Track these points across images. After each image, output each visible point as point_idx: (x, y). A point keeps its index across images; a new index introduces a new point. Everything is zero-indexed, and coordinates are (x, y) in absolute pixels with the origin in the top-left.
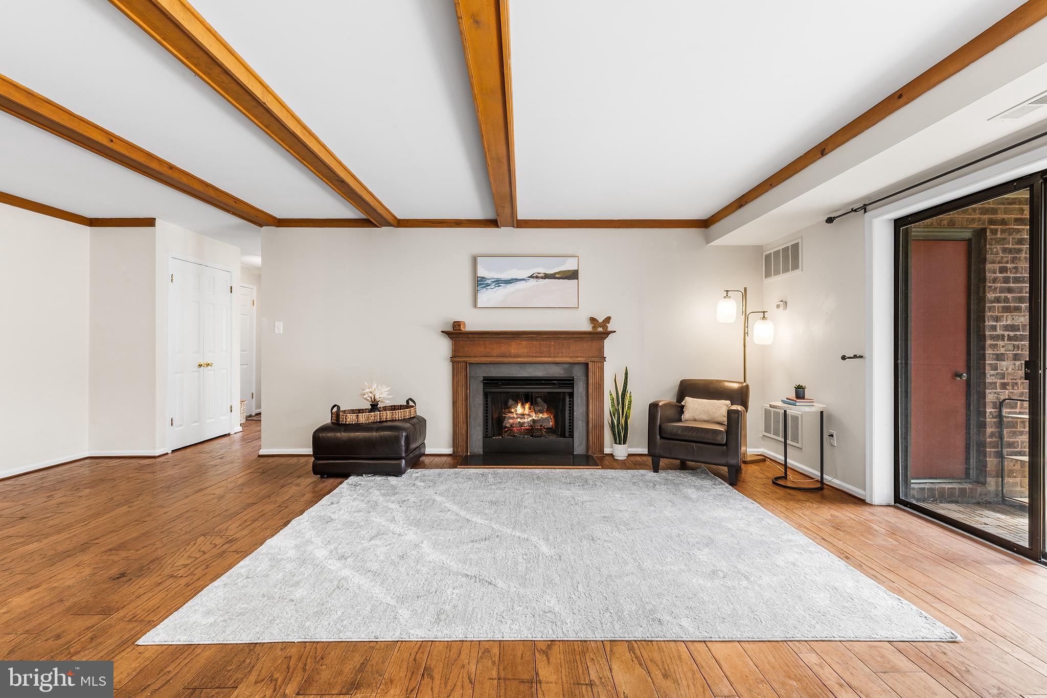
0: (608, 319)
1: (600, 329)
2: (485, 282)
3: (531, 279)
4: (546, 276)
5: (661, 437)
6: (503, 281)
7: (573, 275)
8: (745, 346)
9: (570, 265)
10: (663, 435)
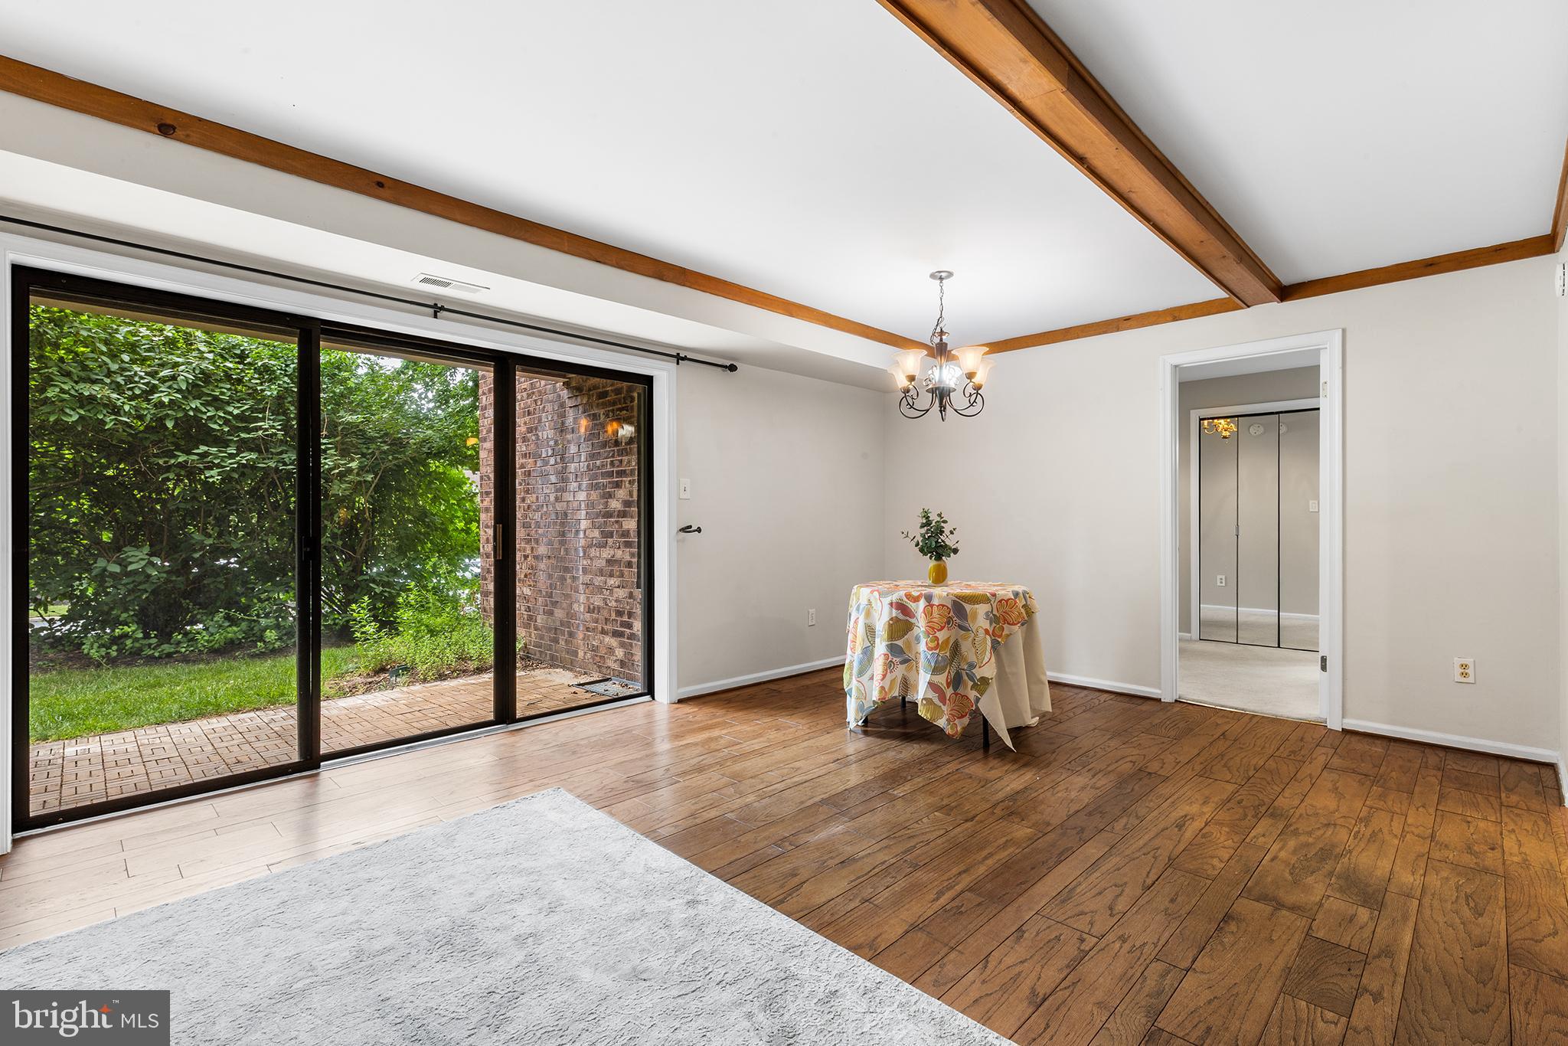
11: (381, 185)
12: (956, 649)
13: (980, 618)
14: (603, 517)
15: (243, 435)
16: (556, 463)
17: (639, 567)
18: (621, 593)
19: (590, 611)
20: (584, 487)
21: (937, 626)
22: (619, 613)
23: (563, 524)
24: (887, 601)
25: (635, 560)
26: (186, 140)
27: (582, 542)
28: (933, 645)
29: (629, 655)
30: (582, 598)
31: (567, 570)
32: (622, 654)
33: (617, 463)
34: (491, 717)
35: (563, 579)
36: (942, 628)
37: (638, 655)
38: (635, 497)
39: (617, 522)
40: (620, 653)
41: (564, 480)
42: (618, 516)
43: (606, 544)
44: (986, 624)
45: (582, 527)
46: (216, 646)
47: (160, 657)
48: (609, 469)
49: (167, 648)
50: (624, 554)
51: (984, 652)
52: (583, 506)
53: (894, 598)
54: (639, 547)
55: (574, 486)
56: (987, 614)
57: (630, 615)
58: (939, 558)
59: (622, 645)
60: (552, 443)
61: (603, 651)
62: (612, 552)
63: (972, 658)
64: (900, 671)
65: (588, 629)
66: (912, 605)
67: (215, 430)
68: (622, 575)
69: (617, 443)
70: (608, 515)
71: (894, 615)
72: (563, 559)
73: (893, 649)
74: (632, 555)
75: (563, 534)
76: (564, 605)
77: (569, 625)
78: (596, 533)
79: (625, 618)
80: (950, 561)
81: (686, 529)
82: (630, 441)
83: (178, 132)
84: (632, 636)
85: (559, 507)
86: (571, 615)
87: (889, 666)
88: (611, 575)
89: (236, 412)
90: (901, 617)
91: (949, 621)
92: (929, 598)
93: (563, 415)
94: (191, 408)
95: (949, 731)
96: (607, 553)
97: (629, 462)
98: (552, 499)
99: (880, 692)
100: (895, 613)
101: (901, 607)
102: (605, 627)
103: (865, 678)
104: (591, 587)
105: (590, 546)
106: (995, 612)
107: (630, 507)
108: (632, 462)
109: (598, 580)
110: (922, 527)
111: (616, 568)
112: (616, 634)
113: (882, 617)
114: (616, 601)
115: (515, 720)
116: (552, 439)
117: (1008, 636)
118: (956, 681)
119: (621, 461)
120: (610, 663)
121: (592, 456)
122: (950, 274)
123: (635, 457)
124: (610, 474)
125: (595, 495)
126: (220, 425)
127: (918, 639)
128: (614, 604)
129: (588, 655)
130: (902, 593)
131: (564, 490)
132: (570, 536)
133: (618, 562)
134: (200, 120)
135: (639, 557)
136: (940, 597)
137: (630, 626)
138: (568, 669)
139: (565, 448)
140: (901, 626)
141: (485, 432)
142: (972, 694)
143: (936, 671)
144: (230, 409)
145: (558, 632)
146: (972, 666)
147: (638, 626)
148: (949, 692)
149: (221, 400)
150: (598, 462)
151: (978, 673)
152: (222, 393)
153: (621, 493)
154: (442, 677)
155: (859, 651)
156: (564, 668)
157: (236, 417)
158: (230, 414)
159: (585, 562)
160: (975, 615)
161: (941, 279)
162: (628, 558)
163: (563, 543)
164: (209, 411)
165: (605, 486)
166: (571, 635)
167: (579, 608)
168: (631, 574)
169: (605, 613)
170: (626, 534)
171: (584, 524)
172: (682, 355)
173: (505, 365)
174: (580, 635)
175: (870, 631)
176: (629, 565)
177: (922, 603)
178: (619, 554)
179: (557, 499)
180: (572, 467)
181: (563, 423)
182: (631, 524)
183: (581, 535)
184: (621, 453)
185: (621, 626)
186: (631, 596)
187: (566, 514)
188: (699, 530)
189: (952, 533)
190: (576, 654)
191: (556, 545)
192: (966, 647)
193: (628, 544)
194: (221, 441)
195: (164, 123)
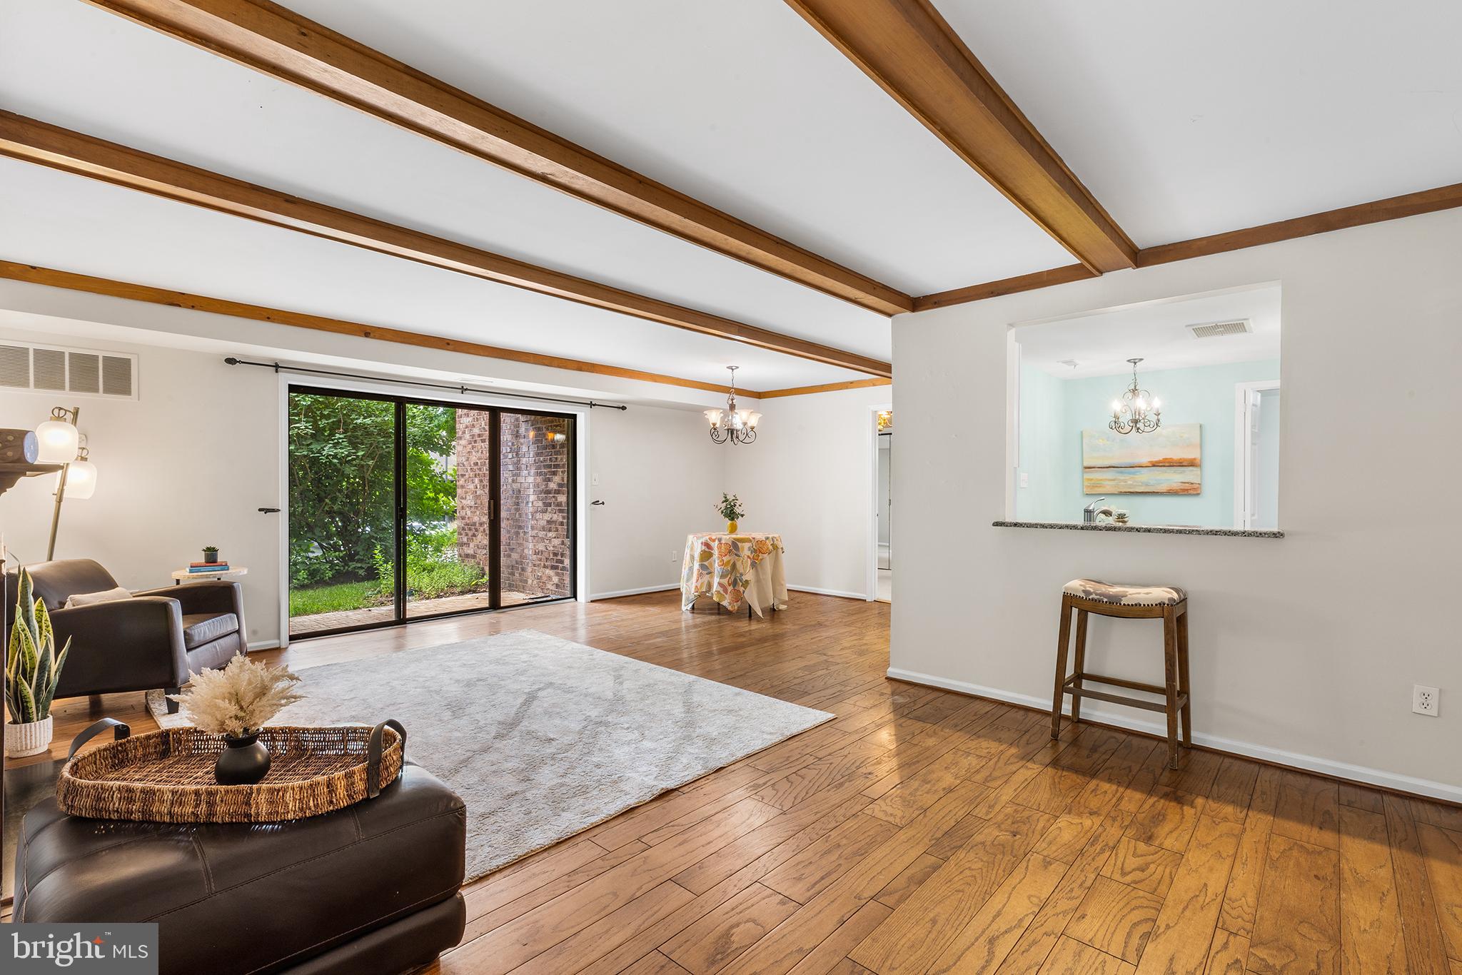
5: (188, 650)
10: (189, 646)
11: (448, 344)
12: (734, 566)
13: (745, 550)
14: (545, 494)
16: (513, 457)
17: (568, 525)
18: (557, 542)
19: (536, 553)
20: (532, 474)
21: (724, 554)
22: (555, 554)
23: (517, 498)
24: (700, 541)
25: (565, 521)
26: (374, 337)
27: (531, 509)
28: (720, 564)
29: (562, 580)
30: (531, 546)
31: (520, 527)
32: (557, 580)
33: (554, 459)
34: (488, 607)
35: (517, 534)
36: (726, 555)
37: (567, 580)
38: (566, 482)
39: (554, 497)
40: (556, 580)
41: (518, 469)
42: (555, 493)
43: (546, 511)
44: (748, 553)
45: (531, 500)
48: (548, 463)
50: (558, 517)
51: (746, 567)
52: (531, 486)
53: (703, 540)
54: (568, 513)
55: (525, 473)
56: (749, 548)
57: (562, 555)
58: (732, 519)
59: (557, 574)
60: (510, 444)
61: (544, 579)
62: (551, 516)
63: (741, 571)
64: (706, 578)
65: (534, 565)
66: (712, 544)
68: (557, 531)
69: (554, 447)
70: (548, 492)
71: (703, 548)
72: (517, 520)
73: (702, 567)
74: (564, 518)
75: (518, 504)
76: (519, 551)
77: (522, 563)
78: (540, 504)
79: (559, 557)
80: (739, 521)
81: (596, 503)
82: (562, 445)
83: (372, 335)
84: (564, 569)
85: (515, 486)
86: (523, 557)
87: (700, 575)
88: (550, 531)
90: (707, 550)
91: (730, 551)
92: (720, 540)
93: (518, 426)
95: (730, 608)
96: (547, 517)
97: (562, 459)
98: (510, 480)
99: (695, 589)
100: (704, 548)
101: (707, 545)
102: (546, 564)
103: (689, 583)
104: (537, 538)
105: (536, 512)
106: (754, 547)
107: (562, 487)
108: (563, 459)
109: (542, 534)
110: (723, 502)
111: (553, 526)
112: (553, 567)
113: (698, 549)
114: (553, 547)
115: (500, 608)
116: (510, 441)
117: (761, 560)
118: (735, 583)
119: (556, 458)
120: (549, 586)
121: (538, 454)
122: (737, 367)
123: (565, 456)
124: (550, 466)
125: (539, 479)
127: (715, 561)
128: (552, 548)
129: (535, 582)
130: (707, 538)
131: (518, 475)
132: (523, 505)
133: (555, 522)
134: (379, 328)
135: (568, 518)
136: (726, 539)
137: (562, 562)
138: (521, 592)
139: (519, 448)
140: (706, 555)
141: (461, 433)
142: (742, 589)
143: (722, 576)
145: (514, 568)
146: (742, 575)
147: (567, 562)
148: (730, 589)
150: (541, 458)
151: (744, 578)
153: (557, 479)
154: (439, 596)
155: (687, 569)
156: (518, 591)
159: (533, 523)
160: (743, 548)
161: (733, 370)
162: (561, 520)
163: (517, 510)
165: (546, 474)
166: (523, 569)
167: (529, 552)
168: (563, 530)
169: (546, 555)
170: (559, 504)
171: (532, 498)
172: (593, 403)
173: (495, 412)
174: (529, 569)
175: (692, 557)
176: (562, 524)
177: (717, 542)
178: (555, 517)
179: (513, 481)
180: (524, 460)
181: (518, 431)
182: (562, 498)
183: (530, 505)
184: (556, 453)
185: (557, 562)
186: (563, 543)
187: (520, 491)
188: (603, 503)
189: (740, 506)
190: (526, 582)
191: (513, 511)
192: (739, 565)
193: (561, 511)
195: (366, 331)
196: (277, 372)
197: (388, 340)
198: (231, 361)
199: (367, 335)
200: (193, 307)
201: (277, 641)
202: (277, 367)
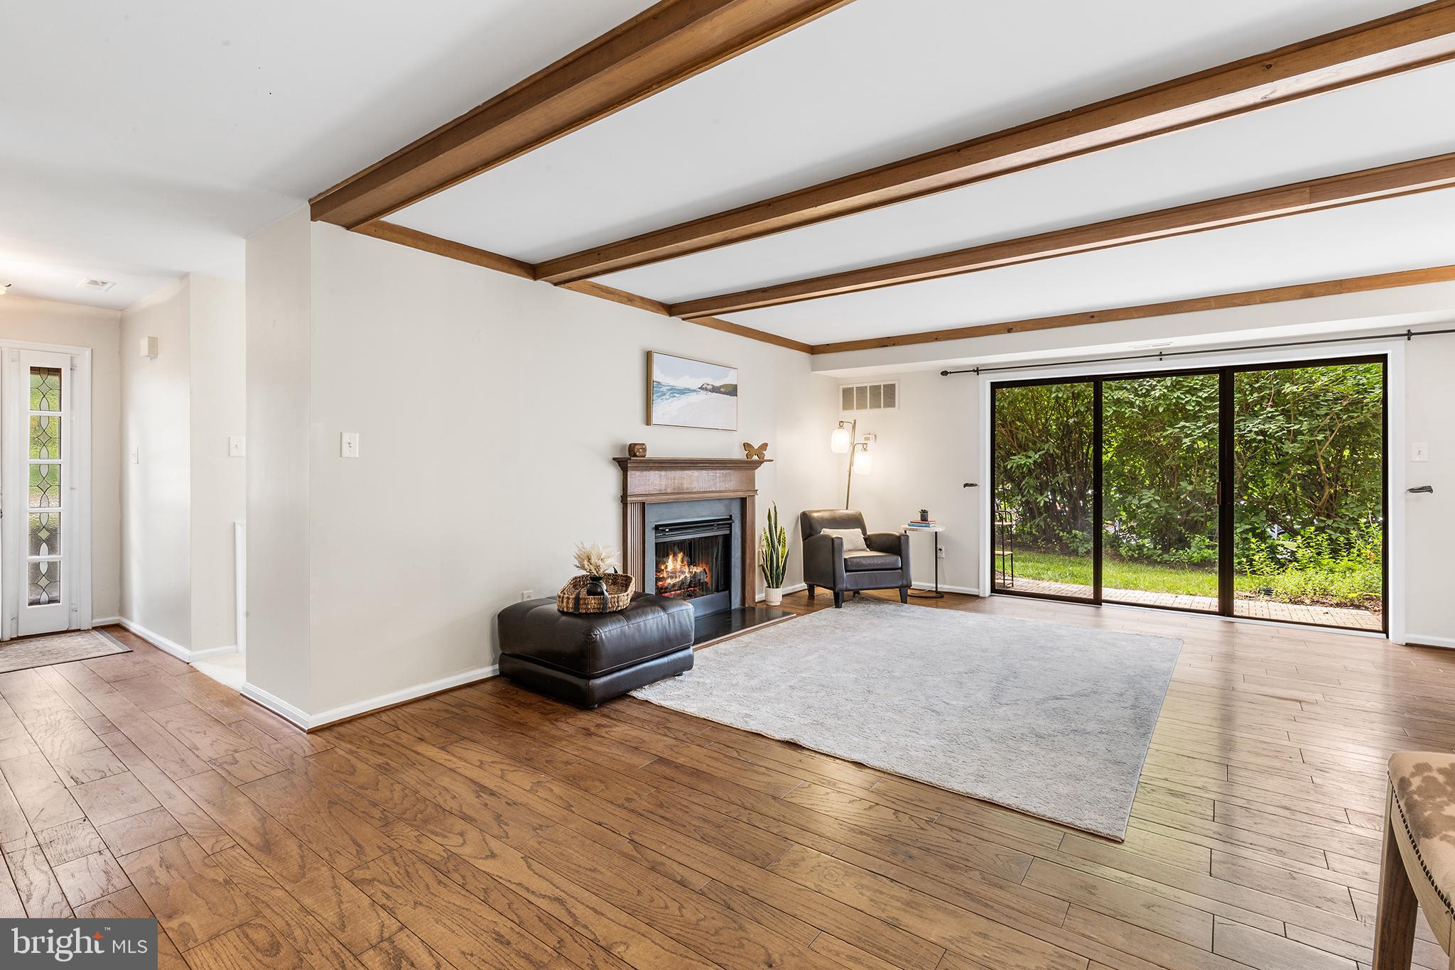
0: (764, 446)
1: (755, 458)
2: (661, 390)
3: (702, 391)
4: (715, 390)
5: (847, 571)
6: (678, 390)
7: (732, 391)
8: (850, 476)
9: (730, 379)
10: (848, 569)
11: (1093, 317)
15: (1210, 412)
34: (1217, 610)
46: (1196, 561)
47: (1160, 562)
49: (1166, 557)
67: (1189, 410)
89: (1206, 395)
94: (1174, 397)
115: (1231, 615)
126: (1193, 407)
144: (1200, 394)
149: (1196, 388)
152: (1196, 384)
157: (1205, 399)
158: (1201, 397)
164: (1186, 397)
194: (1195, 417)
195: (1009, 328)
196: (978, 374)
197: (1029, 330)
198: (945, 373)
199: (1010, 331)
200: (894, 345)
201: (977, 590)
202: (977, 371)
